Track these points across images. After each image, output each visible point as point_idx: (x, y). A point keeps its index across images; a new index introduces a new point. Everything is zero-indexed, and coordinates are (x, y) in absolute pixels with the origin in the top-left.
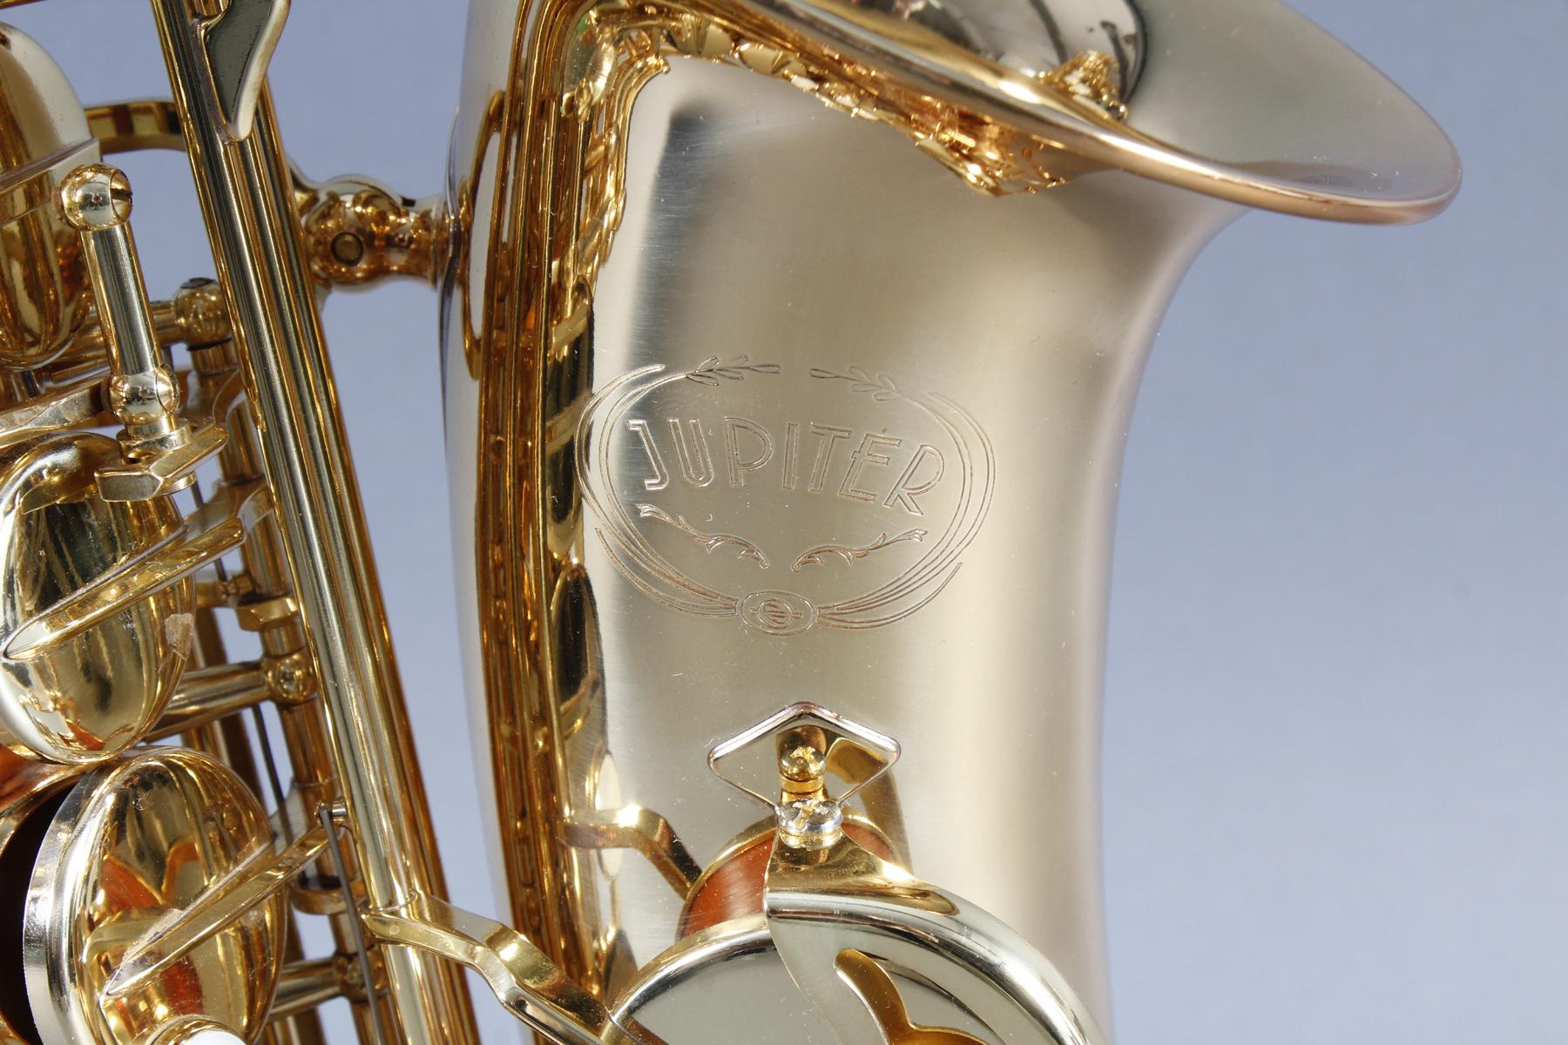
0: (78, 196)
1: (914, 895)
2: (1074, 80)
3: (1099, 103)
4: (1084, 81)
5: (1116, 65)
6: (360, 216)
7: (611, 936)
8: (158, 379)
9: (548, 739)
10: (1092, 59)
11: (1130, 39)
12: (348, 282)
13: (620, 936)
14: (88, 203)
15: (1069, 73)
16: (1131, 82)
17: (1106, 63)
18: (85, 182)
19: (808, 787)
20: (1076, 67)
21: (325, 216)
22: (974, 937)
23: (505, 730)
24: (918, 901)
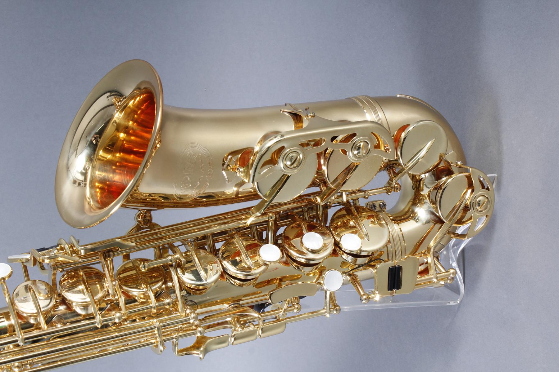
0: (143, 269)
1: (254, 157)
2: (118, 104)
3: (122, 101)
4: (118, 103)
5: (115, 96)
6: (141, 218)
7: (251, 190)
8: (169, 258)
9: (222, 199)
10: (114, 100)
11: (110, 93)
12: (151, 219)
13: (251, 188)
14: (144, 267)
15: (116, 105)
16: (119, 94)
17: (115, 98)
18: (141, 268)
19: (234, 168)
20: (115, 103)
21: (141, 223)
22: (262, 149)
23: (219, 204)
24: (255, 156)
